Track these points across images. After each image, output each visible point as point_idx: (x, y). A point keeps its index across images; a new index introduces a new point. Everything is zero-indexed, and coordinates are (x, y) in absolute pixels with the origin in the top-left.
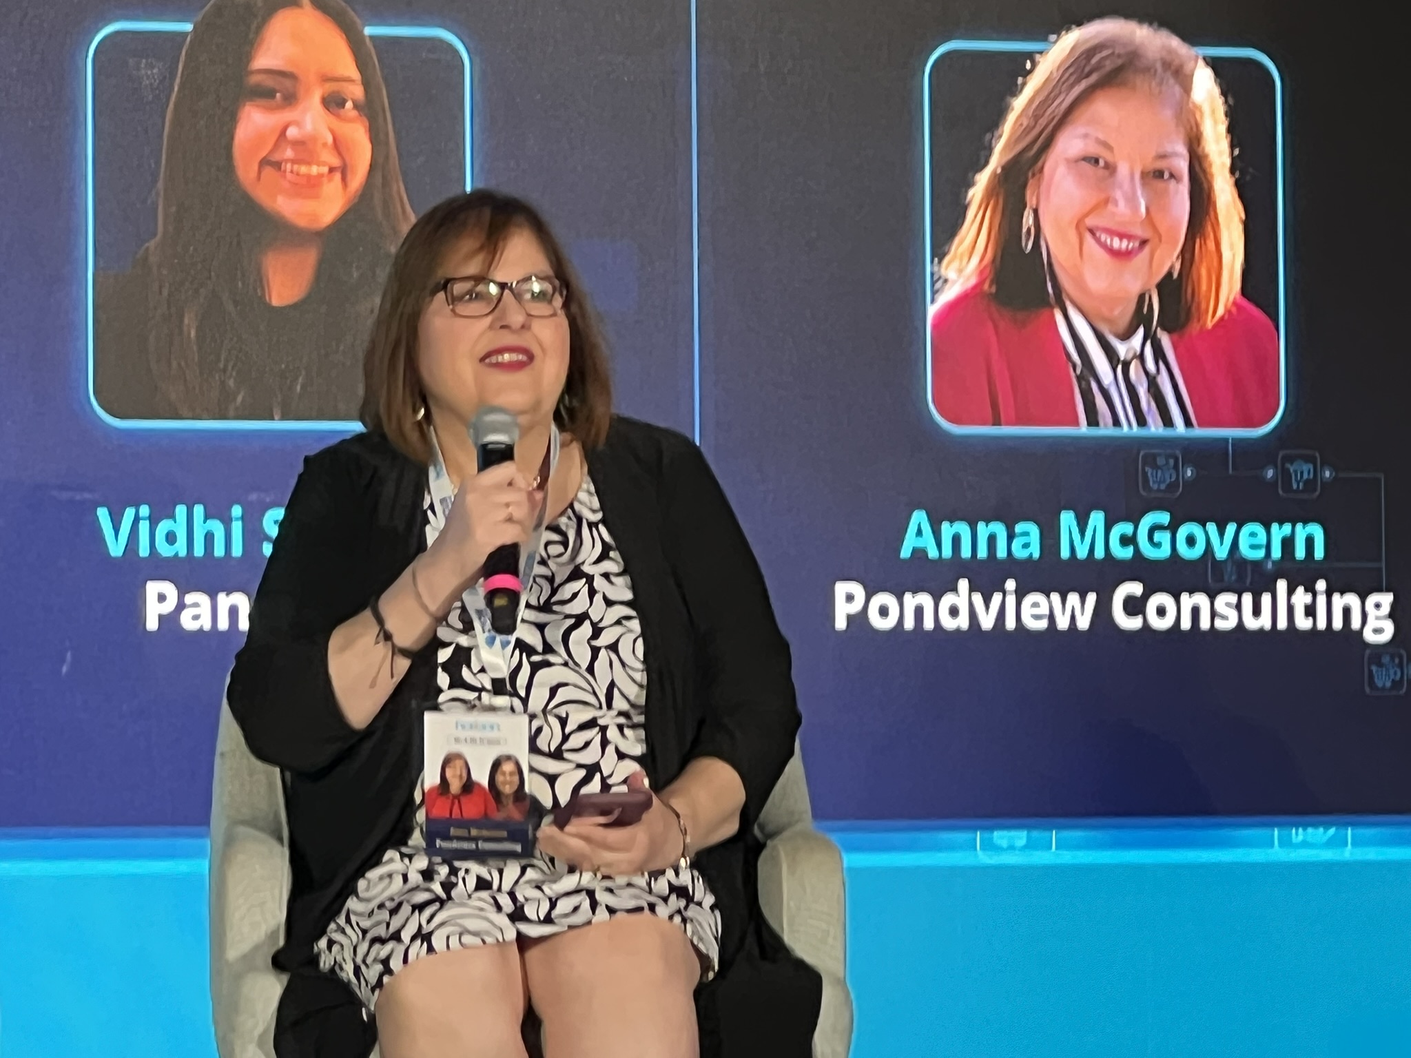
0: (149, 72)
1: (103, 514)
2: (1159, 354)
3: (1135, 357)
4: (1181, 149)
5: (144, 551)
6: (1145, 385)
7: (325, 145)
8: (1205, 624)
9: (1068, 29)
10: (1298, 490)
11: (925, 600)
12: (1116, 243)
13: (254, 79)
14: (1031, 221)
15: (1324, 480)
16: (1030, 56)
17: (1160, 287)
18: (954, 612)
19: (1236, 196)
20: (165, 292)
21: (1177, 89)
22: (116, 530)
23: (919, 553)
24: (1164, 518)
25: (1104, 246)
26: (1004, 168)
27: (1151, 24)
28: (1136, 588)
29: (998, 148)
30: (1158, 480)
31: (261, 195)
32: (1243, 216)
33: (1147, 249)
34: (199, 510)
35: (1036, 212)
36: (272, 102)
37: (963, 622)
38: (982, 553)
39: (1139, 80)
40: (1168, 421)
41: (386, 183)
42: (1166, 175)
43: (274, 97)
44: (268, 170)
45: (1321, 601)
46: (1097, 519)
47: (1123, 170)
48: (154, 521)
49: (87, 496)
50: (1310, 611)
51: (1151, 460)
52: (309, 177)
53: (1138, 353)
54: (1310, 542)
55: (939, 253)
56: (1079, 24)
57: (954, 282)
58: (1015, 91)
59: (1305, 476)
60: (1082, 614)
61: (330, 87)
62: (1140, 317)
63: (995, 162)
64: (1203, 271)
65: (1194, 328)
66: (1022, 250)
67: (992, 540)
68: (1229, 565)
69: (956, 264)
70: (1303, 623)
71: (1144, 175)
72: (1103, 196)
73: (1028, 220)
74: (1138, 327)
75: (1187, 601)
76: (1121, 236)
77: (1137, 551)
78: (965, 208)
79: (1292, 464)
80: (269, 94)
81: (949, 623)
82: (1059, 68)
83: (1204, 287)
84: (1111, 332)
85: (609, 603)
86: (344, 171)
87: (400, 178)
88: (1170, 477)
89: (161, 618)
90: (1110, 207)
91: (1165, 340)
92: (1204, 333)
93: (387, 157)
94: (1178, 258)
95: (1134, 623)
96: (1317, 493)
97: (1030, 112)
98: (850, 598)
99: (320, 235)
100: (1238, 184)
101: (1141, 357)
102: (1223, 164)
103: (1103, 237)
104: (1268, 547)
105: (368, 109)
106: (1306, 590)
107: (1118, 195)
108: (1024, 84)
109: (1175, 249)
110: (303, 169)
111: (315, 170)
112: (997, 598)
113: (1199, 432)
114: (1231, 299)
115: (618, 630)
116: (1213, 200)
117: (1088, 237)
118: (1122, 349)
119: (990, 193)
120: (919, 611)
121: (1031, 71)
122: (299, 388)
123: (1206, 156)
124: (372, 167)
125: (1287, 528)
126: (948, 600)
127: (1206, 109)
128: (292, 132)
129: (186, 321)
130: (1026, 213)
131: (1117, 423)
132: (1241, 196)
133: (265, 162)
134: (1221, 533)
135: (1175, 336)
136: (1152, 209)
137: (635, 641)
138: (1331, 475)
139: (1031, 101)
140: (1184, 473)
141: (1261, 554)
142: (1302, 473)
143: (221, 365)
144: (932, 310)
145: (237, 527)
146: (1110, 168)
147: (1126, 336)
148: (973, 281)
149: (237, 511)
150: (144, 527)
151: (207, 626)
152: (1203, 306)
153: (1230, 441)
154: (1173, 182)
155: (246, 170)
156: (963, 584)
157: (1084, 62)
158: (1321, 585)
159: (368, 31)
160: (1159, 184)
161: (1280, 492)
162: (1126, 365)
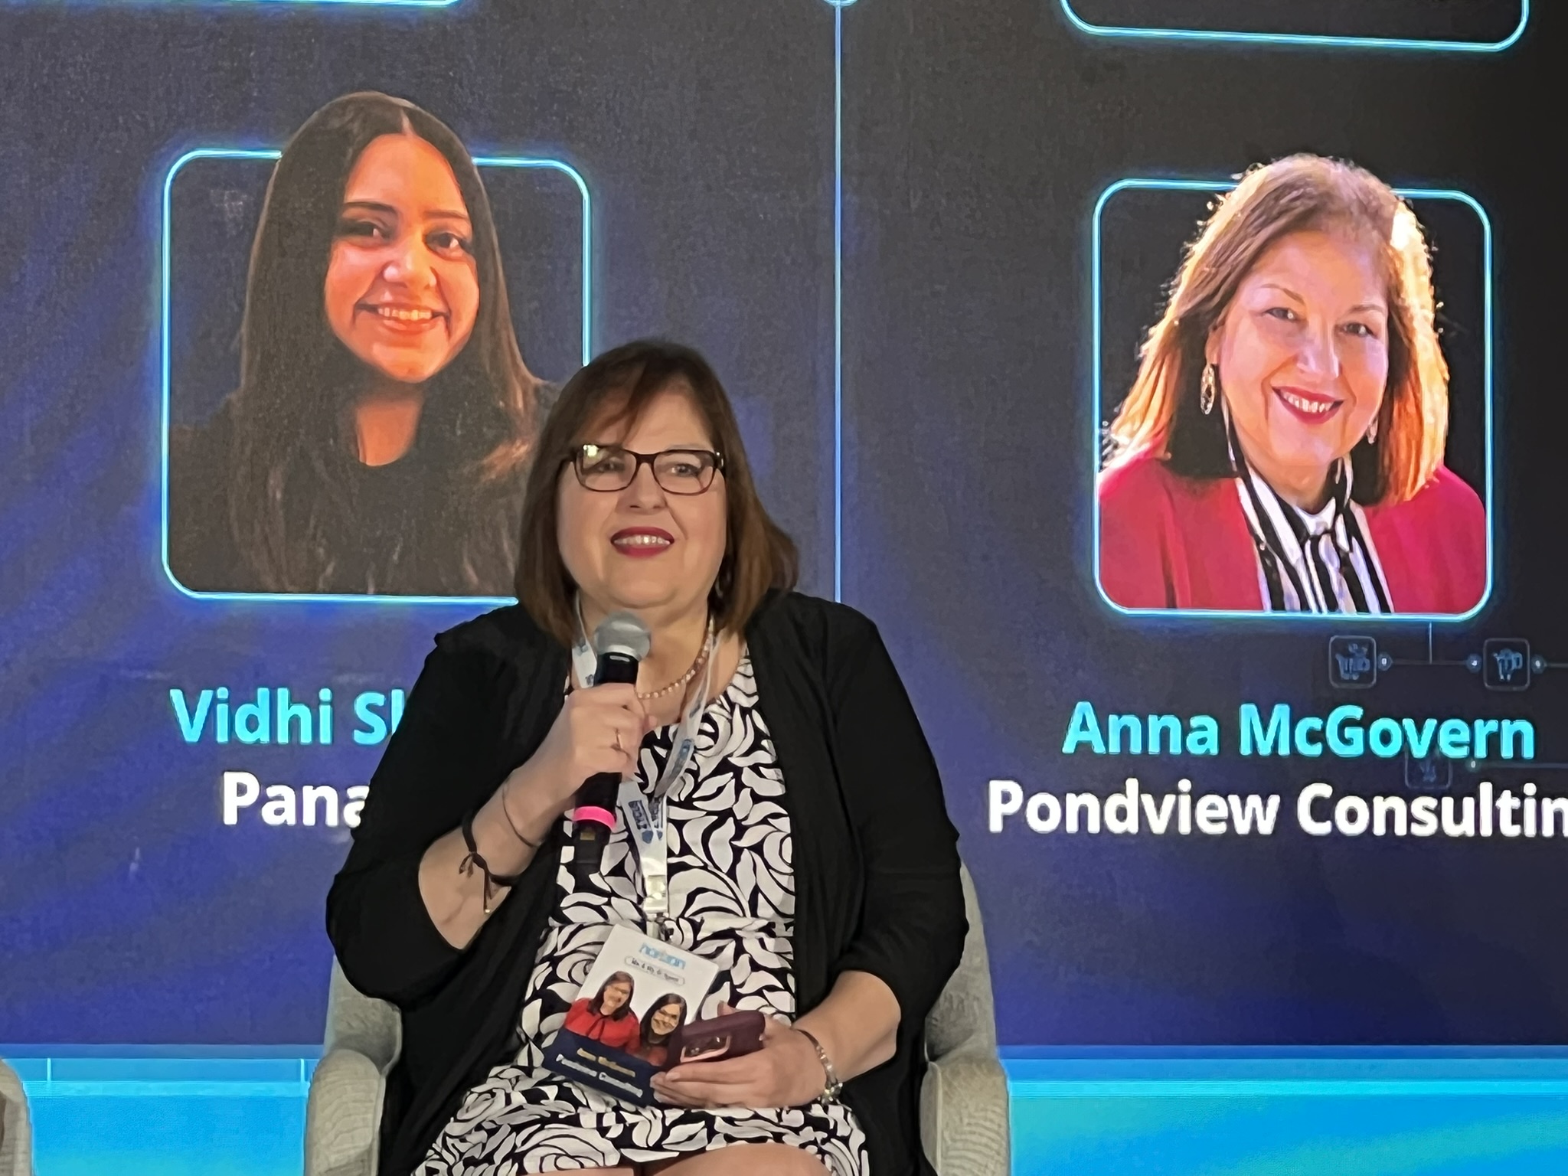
0: (233, 205)
1: (176, 695)
2: (1353, 530)
3: (1326, 532)
4: (1381, 303)
5: (222, 737)
6: (1337, 562)
7: (427, 287)
8: (1400, 830)
9: (1255, 167)
10: (1505, 682)
11: (1090, 800)
12: (1306, 406)
13: (350, 213)
14: (1211, 380)
15: (1534, 670)
16: (1210, 196)
17: (1354, 454)
18: (1122, 814)
19: (1439, 352)
20: (248, 450)
21: (1375, 234)
22: (192, 714)
23: (1083, 747)
24: (1357, 712)
25: (1292, 408)
26: (1181, 320)
27: (1346, 163)
28: (1325, 790)
29: (1174, 300)
30: (1350, 668)
31: (355, 342)
32: (1447, 377)
33: (1340, 411)
34: (283, 694)
35: (1216, 368)
36: (369, 241)
37: (1131, 825)
38: (1154, 748)
39: (1332, 223)
40: (1361, 605)
41: (494, 331)
42: (1363, 330)
43: (371, 233)
44: (364, 314)
45: (1530, 805)
46: (1281, 713)
47: (1314, 324)
48: (233, 704)
49: (159, 675)
50: (1518, 817)
51: (1342, 648)
52: (409, 322)
53: (1329, 526)
54: (1518, 738)
55: (1109, 416)
56: (1266, 163)
57: (1126, 447)
58: (1194, 235)
59: (1514, 666)
60: (1265, 819)
61: (433, 223)
62: (1332, 489)
63: (1172, 313)
64: (1401, 436)
65: (1392, 499)
66: (1201, 413)
67: (1165, 734)
68: (1428, 763)
69: (1127, 428)
70: (1509, 830)
71: (1337, 328)
72: (1291, 354)
73: (1208, 378)
74: (1329, 500)
75: (1381, 804)
76: (1312, 398)
77: (1326, 748)
78: (1139, 363)
79: (1499, 654)
80: (366, 230)
81: (1116, 827)
82: (1242, 211)
83: (1403, 455)
84: (1298, 506)
85: (757, 798)
86: (448, 317)
87: (511, 327)
88: (1362, 664)
89: (241, 811)
90: (1300, 365)
91: (1359, 513)
92: (1402, 506)
93: (495, 303)
94: (1374, 421)
95: (1323, 828)
96: (1527, 685)
97: (1212, 257)
98: (1006, 798)
99: (419, 386)
100: (1442, 341)
101: (1332, 533)
102: (1426, 318)
103: (1292, 399)
104: (1472, 745)
105: (476, 248)
106: (1513, 795)
107: (1308, 352)
108: (1205, 228)
109: (1372, 410)
110: (403, 315)
111: (415, 315)
112: (1169, 800)
113: (1394, 616)
114: (1433, 468)
115: (765, 829)
116: (1414, 357)
117: (1274, 396)
118: (1312, 524)
119: (1166, 348)
120: (1083, 813)
121: (1211, 214)
122: (395, 557)
123: (1406, 309)
124: (479, 313)
125: (1493, 725)
126: (1114, 801)
127: (1407, 257)
128: (391, 273)
129: (271, 482)
130: (1206, 371)
131: (1305, 606)
132: (1445, 355)
133: (360, 306)
134: (1420, 729)
135: (1371, 509)
136: (1346, 367)
137: (782, 841)
138: (1542, 665)
139: (1213, 246)
140: (1379, 662)
141: (1462, 752)
142: (1510, 662)
143: (310, 531)
144: (1100, 479)
145: (325, 712)
146: (1300, 322)
147: (1315, 510)
148: (1146, 446)
149: (325, 694)
150: (222, 710)
151: (292, 821)
152: (1401, 477)
153: (1430, 626)
154: (1369, 337)
155: (339, 315)
156: (1132, 784)
157: (1272, 202)
158: (1530, 789)
159: (476, 161)
160: (1353, 339)
161: (1486, 685)
162: (1316, 540)
